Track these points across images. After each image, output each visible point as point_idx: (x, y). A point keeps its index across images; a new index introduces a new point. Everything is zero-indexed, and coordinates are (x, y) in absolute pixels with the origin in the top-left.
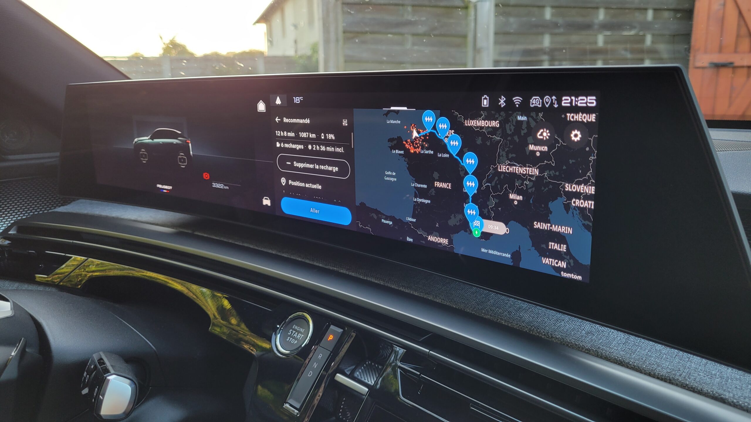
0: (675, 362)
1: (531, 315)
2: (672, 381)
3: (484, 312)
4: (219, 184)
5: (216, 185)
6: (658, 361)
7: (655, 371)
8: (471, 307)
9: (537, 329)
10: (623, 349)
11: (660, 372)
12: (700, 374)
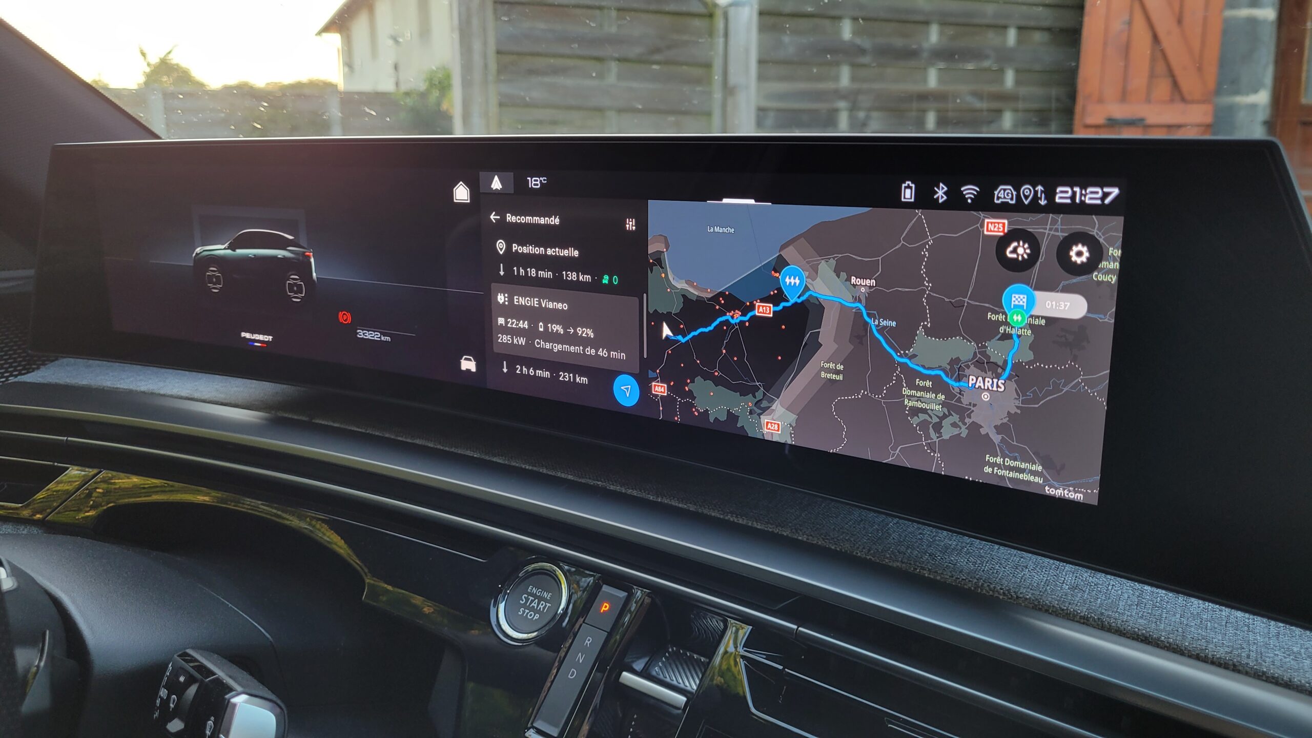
0: (1230, 634)
1: (969, 559)
2: (1238, 668)
3: (888, 556)
4: (370, 332)
5: (363, 334)
6: (1203, 633)
7: (1207, 651)
8: (864, 548)
9: (989, 584)
10: (1140, 615)
11: (1216, 653)
12: (1276, 653)
